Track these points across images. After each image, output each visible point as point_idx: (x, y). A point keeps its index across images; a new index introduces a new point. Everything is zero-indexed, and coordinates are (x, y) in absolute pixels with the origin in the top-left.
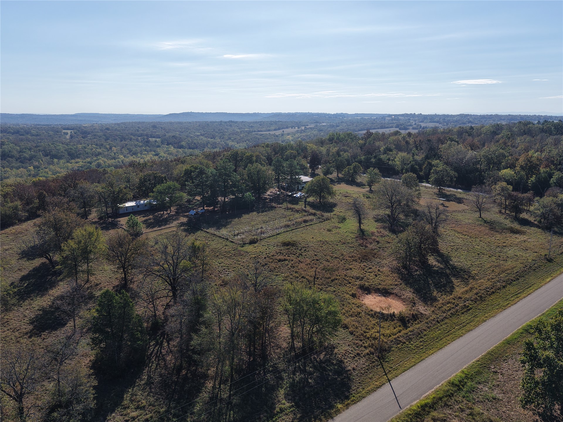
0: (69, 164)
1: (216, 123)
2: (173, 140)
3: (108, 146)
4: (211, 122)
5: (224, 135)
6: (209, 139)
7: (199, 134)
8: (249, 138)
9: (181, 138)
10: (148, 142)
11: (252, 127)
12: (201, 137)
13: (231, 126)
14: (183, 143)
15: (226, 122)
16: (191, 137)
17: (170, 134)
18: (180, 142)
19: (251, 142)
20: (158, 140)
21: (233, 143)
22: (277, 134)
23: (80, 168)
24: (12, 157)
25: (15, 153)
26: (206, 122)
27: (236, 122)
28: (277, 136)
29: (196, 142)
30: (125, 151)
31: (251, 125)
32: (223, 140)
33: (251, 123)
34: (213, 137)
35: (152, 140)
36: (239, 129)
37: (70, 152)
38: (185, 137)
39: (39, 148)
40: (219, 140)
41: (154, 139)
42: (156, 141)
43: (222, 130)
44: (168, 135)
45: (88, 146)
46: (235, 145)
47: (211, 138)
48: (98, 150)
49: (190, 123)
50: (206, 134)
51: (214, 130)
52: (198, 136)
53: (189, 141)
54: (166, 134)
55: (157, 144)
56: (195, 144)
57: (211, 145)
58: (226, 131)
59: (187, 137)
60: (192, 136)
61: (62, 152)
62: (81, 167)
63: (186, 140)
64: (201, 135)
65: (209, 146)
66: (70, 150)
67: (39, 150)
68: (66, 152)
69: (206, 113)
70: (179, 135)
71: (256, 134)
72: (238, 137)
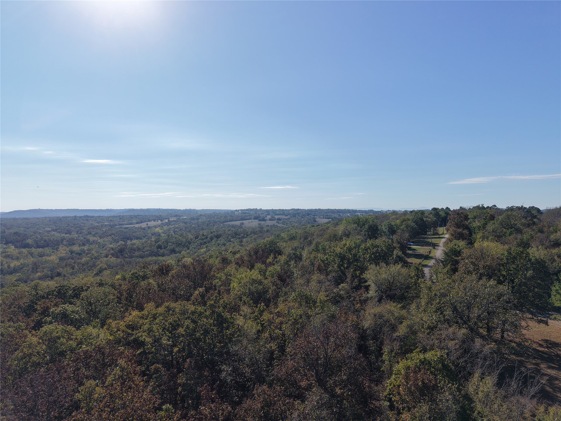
1: (70, 218)
2: (14, 238)
4: (63, 217)
5: (82, 229)
6: (64, 235)
7: (50, 229)
8: (113, 232)
9: (26, 235)
11: (111, 221)
12: (53, 233)
13: (87, 220)
14: (30, 241)
15: (81, 217)
16: (40, 233)
17: (12, 231)
18: (25, 240)
19: (117, 236)
21: (95, 238)
22: (143, 227)
26: (57, 217)
27: (93, 217)
28: (144, 229)
29: (47, 239)
31: (110, 219)
32: (80, 235)
33: (109, 217)
34: (69, 232)
36: (98, 223)
38: (32, 233)
40: (76, 235)
43: (78, 224)
44: (8, 232)
46: (97, 240)
47: (66, 234)
49: (38, 218)
50: (59, 229)
51: (68, 225)
52: (48, 232)
53: (37, 238)
54: (6, 230)
56: (45, 241)
57: (68, 241)
58: (83, 225)
59: (35, 233)
60: (40, 231)
63: (33, 237)
64: (53, 230)
65: (65, 242)
69: (56, 210)
70: (24, 231)
71: (120, 228)
72: (99, 231)
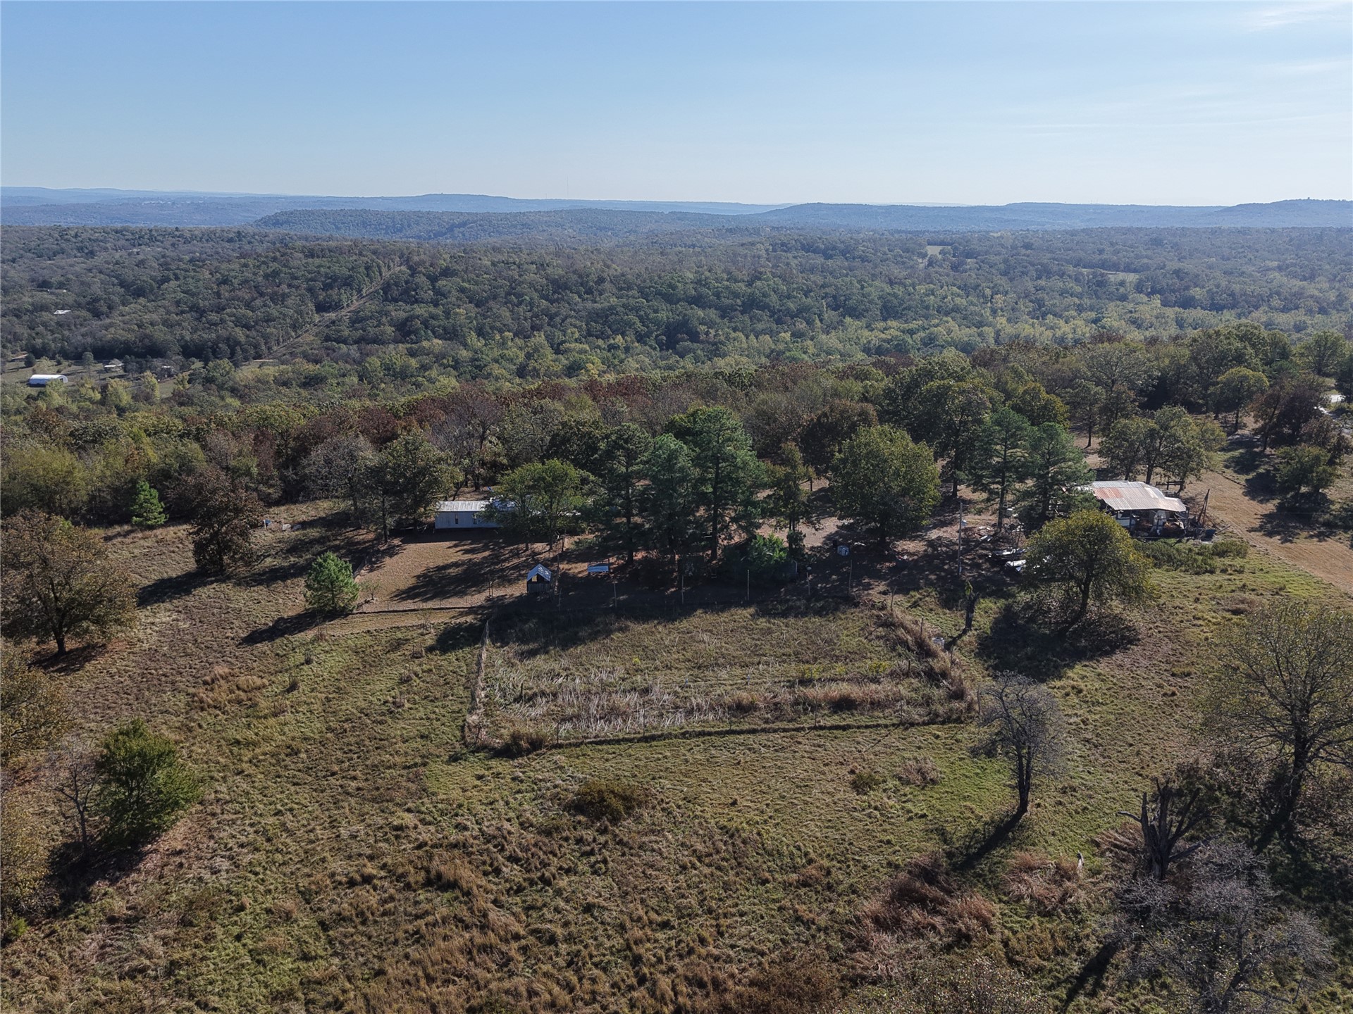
0: (866, 333)
2: (1172, 282)
3: (988, 292)
7: (1276, 264)
9: (1196, 275)
10: (1101, 284)
14: (1198, 292)
17: (1173, 265)
20: (1132, 278)
23: (885, 345)
24: (764, 307)
25: (774, 299)
30: (1025, 306)
35: (1114, 277)
37: (889, 301)
39: (827, 290)
41: (1121, 276)
42: (1122, 283)
45: (942, 287)
47: (1301, 279)
48: (958, 300)
50: (1295, 265)
51: (1331, 254)
52: (1267, 271)
53: (1219, 285)
55: (1122, 290)
56: (1232, 294)
60: (1249, 269)
61: (870, 302)
62: (888, 341)
63: (1211, 281)
64: (1281, 268)
66: (889, 298)
67: (827, 294)
68: (879, 302)
70: (1199, 267)
